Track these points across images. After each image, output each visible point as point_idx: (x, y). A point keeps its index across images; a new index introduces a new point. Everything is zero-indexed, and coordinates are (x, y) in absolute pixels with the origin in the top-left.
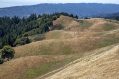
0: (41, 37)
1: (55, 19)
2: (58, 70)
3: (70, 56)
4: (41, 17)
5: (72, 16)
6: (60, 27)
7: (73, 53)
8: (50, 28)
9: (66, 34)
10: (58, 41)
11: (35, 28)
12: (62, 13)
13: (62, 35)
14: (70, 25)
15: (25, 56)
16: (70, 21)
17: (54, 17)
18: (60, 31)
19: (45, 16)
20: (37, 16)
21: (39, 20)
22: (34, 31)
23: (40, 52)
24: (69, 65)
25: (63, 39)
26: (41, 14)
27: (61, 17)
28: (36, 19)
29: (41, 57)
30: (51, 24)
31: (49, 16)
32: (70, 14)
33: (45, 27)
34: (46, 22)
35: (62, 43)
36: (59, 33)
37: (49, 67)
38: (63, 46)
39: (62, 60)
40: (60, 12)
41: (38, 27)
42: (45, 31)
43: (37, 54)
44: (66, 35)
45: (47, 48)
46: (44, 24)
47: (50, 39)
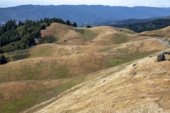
0: (24, 54)
1: (44, 28)
2: (48, 101)
3: (66, 81)
4: (23, 24)
5: (68, 23)
6: (51, 40)
7: (71, 76)
8: (36, 40)
9: (60, 49)
10: (49, 59)
11: (15, 41)
12: (54, 19)
13: (54, 51)
14: (66, 36)
16: (66, 30)
17: (42, 24)
18: (52, 45)
19: (29, 23)
20: (17, 23)
21: (20, 30)
22: (13, 45)
23: (22, 76)
24: (66, 94)
25: (56, 57)
26: (23, 20)
27: (53, 24)
28: (16, 27)
29: (24, 83)
30: (38, 35)
31: (34, 23)
32: (65, 21)
33: (29, 39)
34: (30, 32)
35: (55, 63)
36: (51, 47)
37: (37, 97)
38: (56, 67)
39: (55, 87)
40: (51, 17)
41: (19, 39)
42: (30, 46)
43: (18, 80)
44: (60, 51)
45: (33, 71)
46: (28, 35)
47: (37, 57)
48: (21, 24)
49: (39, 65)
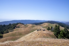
0: (13, 30)
5: (22, 24)
7: (22, 35)
9: (20, 29)
12: (19, 23)
14: (22, 26)
15: (7, 37)
22: (10, 29)
30: (16, 26)
31: (15, 24)
38: (19, 33)
41: (12, 27)
43: (11, 36)
47: (15, 31)
48: (12, 24)
49: (15, 33)
